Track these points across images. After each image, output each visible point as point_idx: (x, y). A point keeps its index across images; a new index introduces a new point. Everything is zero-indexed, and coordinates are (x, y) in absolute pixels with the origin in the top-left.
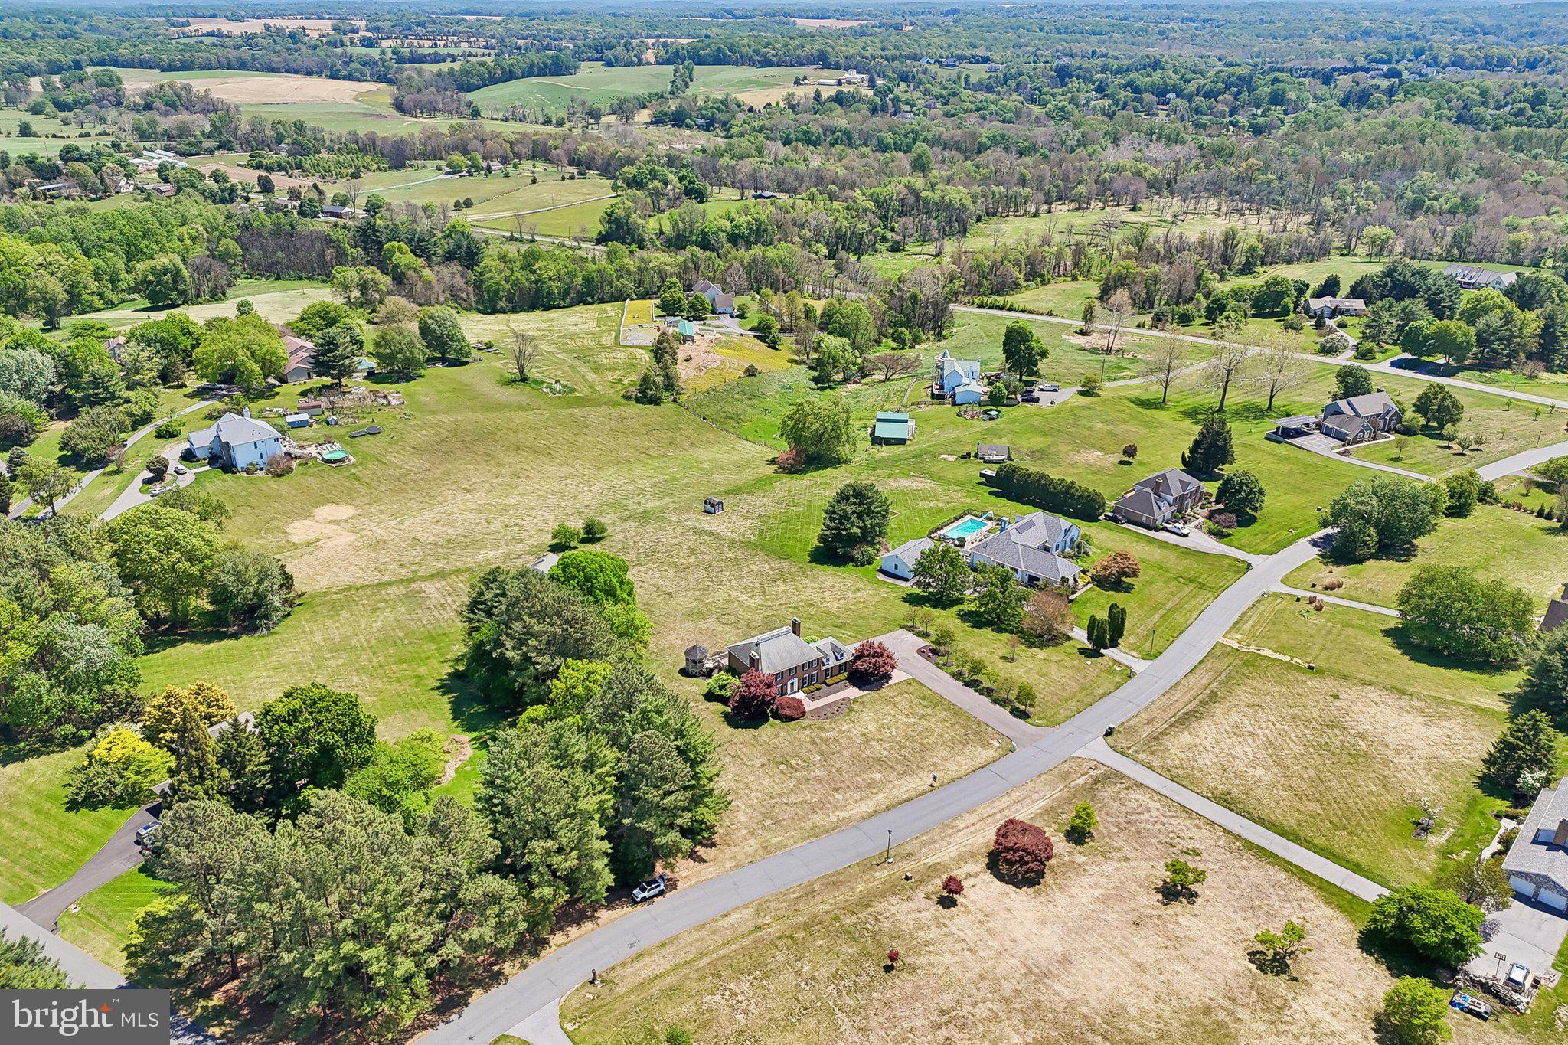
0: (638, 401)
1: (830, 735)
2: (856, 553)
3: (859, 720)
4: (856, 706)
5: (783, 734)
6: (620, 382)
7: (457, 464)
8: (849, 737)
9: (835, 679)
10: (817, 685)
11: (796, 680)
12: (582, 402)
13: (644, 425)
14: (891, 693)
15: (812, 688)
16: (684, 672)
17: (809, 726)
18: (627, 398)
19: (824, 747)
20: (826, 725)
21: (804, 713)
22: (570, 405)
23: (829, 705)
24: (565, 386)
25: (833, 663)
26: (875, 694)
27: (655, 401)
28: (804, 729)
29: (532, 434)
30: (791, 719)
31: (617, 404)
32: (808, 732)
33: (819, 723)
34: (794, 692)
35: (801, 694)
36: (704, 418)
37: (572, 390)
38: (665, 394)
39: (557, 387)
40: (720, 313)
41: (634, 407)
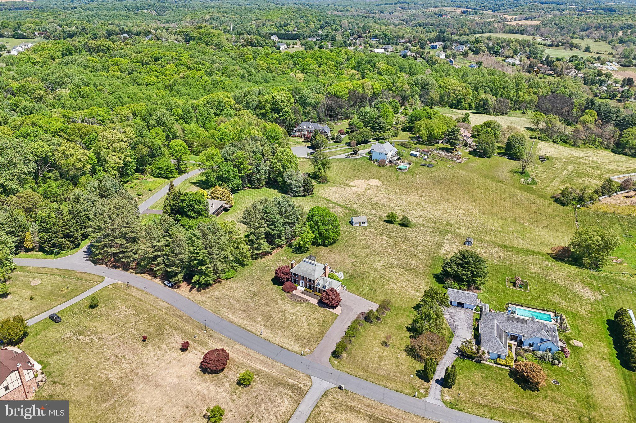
0: (557, 200)
3: (295, 307)
4: (304, 304)
5: (273, 291)
7: (436, 187)
9: (318, 294)
10: (312, 291)
11: (304, 282)
12: (529, 190)
13: (539, 209)
14: (321, 311)
15: (308, 290)
17: (283, 296)
18: (553, 197)
22: (521, 189)
23: (300, 297)
25: (320, 287)
26: (317, 307)
27: (563, 204)
28: (280, 295)
30: (285, 290)
31: (544, 197)
34: (302, 286)
35: (303, 289)
36: (577, 221)
37: (535, 184)
38: (574, 203)
39: (529, 180)
41: (549, 202)
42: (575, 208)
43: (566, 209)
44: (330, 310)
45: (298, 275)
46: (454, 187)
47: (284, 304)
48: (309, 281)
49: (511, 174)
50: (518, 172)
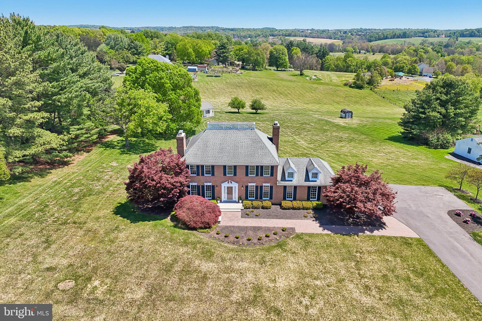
0: (350, 87)
1: (207, 266)
2: (432, 137)
3: (275, 263)
4: (292, 244)
5: (151, 239)
6: (347, 81)
7: (239, 90)
8: (230, 282)
9: (296, 204)
11: (235, 186)
12: (321, 84)
13: (346, 94)
14: (366, 246)
17: (196, 243)
18: (346, 85)
19: (173, 280)
20: (219, 252)
22: (314, 83)
23: (257, 229)
24: (317, 78)
25: (298, 181)
26: (338, 239)
27: (360, 87)
28: (185, 243)
29: (286, 88)
31: (339, 86)
32: (182, 250)
34: (230, 201)
35: (240, 206)
36: (384, 98)
37: (320, 80)
38: (367, 85)
39: (314, 77)
40: (424, 76)
41: (347, 88)
42: (371, 89)
43: (366, 91)
44: (376, 233)
45: (212, 169)
46: (256, 89)
47: (228, 270)
48: (257, 175)
49: (293, 77)
50: (297, 75)
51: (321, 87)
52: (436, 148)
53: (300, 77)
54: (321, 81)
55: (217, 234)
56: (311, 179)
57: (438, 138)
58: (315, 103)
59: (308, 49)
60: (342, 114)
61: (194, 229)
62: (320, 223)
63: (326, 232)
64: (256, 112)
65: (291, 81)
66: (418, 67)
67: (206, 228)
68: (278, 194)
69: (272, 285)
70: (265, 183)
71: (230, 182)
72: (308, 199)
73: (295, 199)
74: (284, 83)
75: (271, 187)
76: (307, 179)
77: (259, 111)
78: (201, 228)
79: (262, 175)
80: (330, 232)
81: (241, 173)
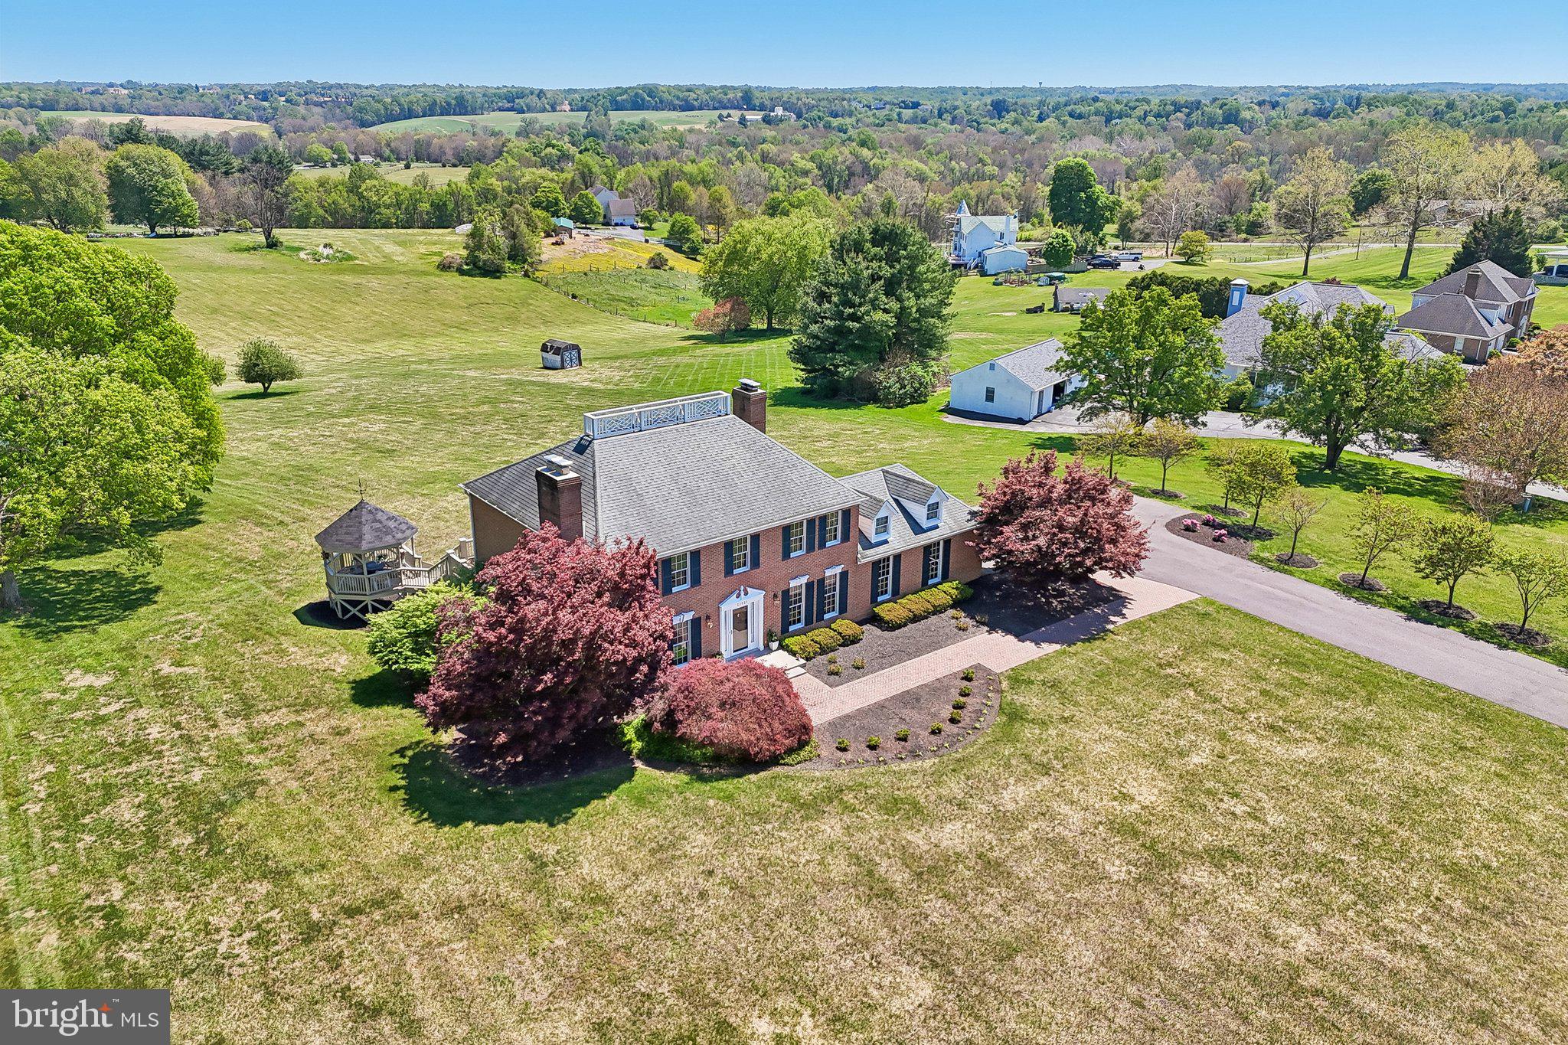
1: (953, 835)
2: (885, 378)
3: (1070, 759)
4: (1031, 702)
5: (699, 841)
6: (440, 254)
8: (1056, 844)
10: (846, 626)
11: (755, 600)
12: (364, 270)
13: (465, 298)
15: (822, 635)
16: (319, 614)
17: (834, 795)
18: (444, 267)
19: (935, 908)
20: (920, 790)
21: (801, 735)
22: (340, 271)
23: (909, 699)
24: (339, 251)
25: (900, 539)
28: (811, 808)
29: (250, 297)
30: (743, 762)
32: (831, 827)
33: (881, 778)
34: (741, 654)
36: (574, 297)
37: (350, 258)
38: (507, 264)
39: (327, 252)
40: (617, 225)
41: (453, 279)
42: (526, 275)
43: (512, 283)
44: (1131, 614)
45: (693, 564)
47: (1008, 820)
48: (810, 548)
49: (245, 255)
50: (254, 249)
51: (374, 282)
52: (901, 404)
53: (273, 254)
54: (357, 262)
55: (844, 750)
56: (925, 524)
57: (900, 380)
58: (388, 334)
59: (208, 154)
60: (550, 356)
61: (774, 760)
62: (1008, 631)
63: (1049, 648)
64: (266, 389)
65: (245, 269)
66: (597, 201)
67: (802, 745)
68: (859, 594)
69: (1135, 807)
70: (831, 566)
71: (742, 593)
72: (925, 585)
73: (897, 594)
74: (232, 279)
75: (844, 575)
76: (917, 528)
77: (276, 386)
78: (790, 751)
79: (822, 545)
80: (1057, 647)
81: (770, 551)
